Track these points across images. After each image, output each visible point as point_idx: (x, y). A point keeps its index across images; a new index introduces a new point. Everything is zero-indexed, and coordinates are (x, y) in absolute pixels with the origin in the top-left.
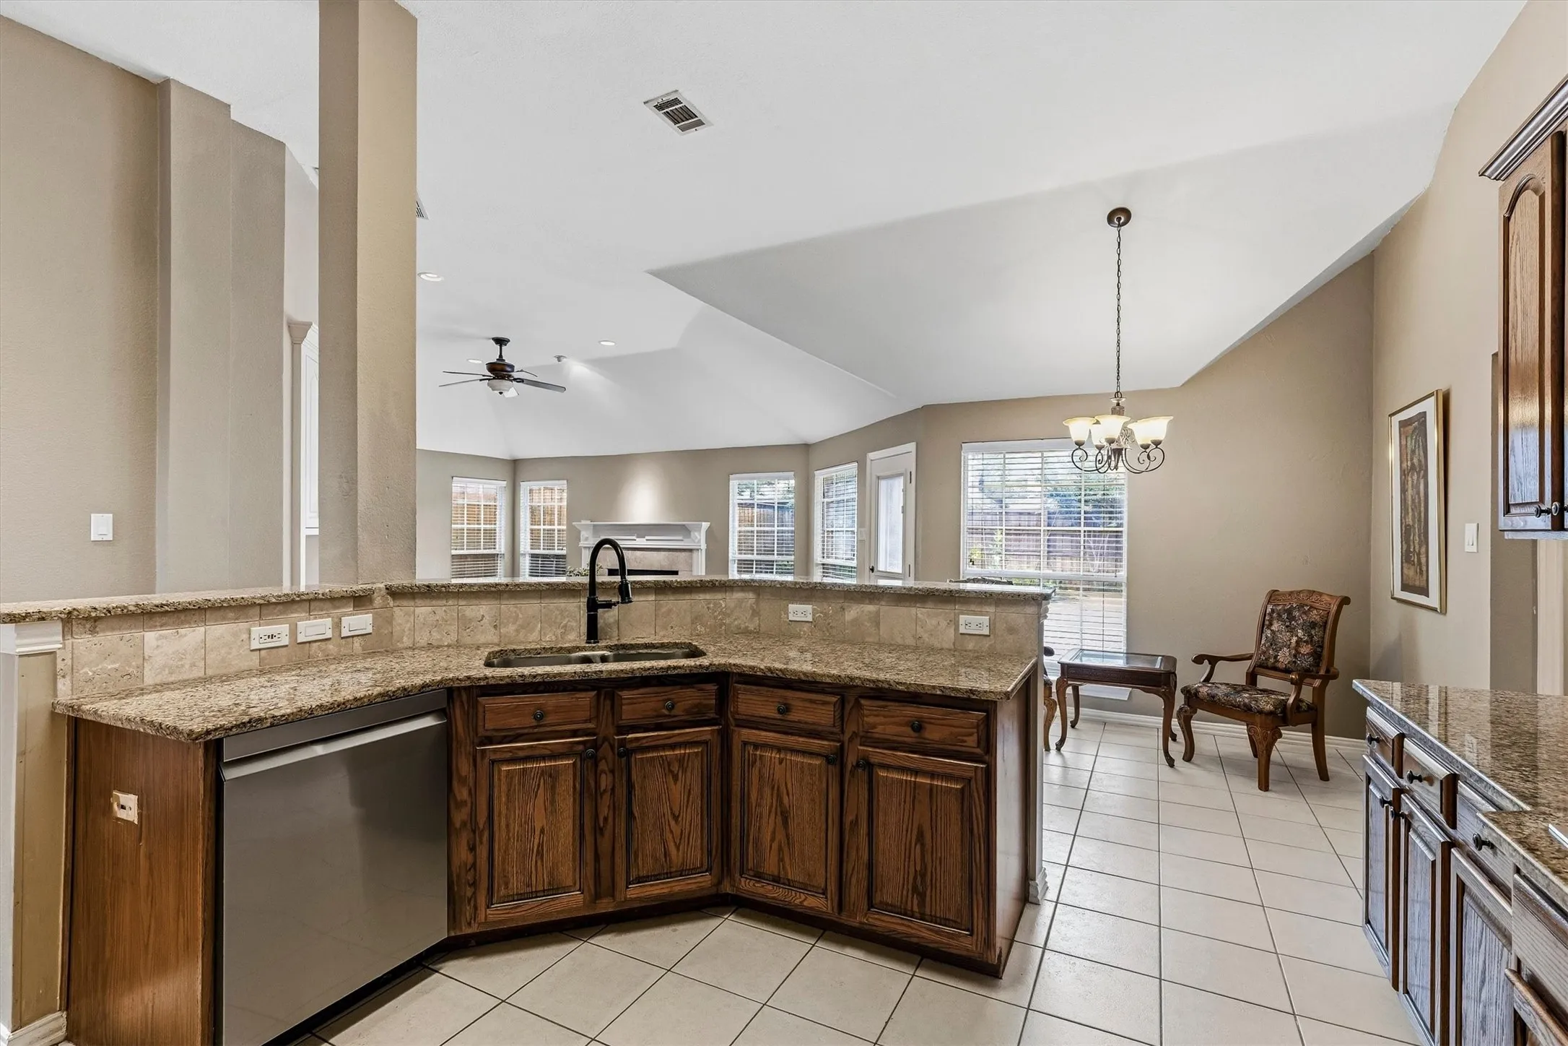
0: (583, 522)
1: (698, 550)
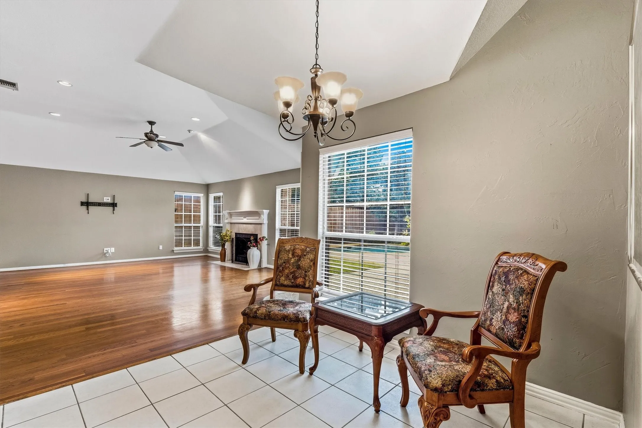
0: (226, 211)
1: (264, 223)
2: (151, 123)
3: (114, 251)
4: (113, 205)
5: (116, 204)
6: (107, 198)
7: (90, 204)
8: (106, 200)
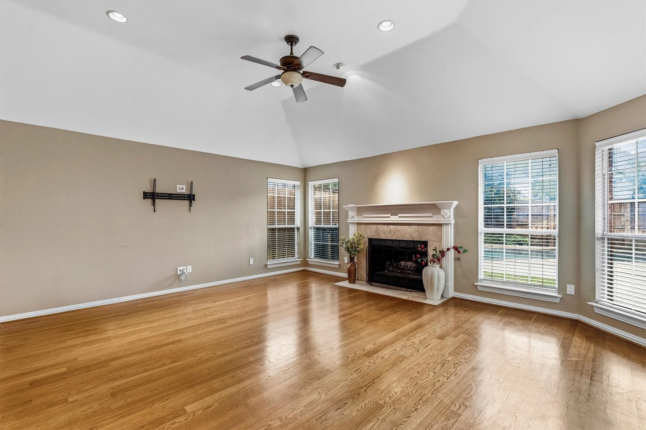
0: (350, 205)
1: (447, 224)
2: (291, 40)
3: (191, 271)
4: (190, 198)
5: (194, 195)
6: (181, 186)
7: (156, 196)
8: (180, 190)
